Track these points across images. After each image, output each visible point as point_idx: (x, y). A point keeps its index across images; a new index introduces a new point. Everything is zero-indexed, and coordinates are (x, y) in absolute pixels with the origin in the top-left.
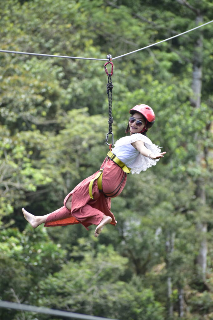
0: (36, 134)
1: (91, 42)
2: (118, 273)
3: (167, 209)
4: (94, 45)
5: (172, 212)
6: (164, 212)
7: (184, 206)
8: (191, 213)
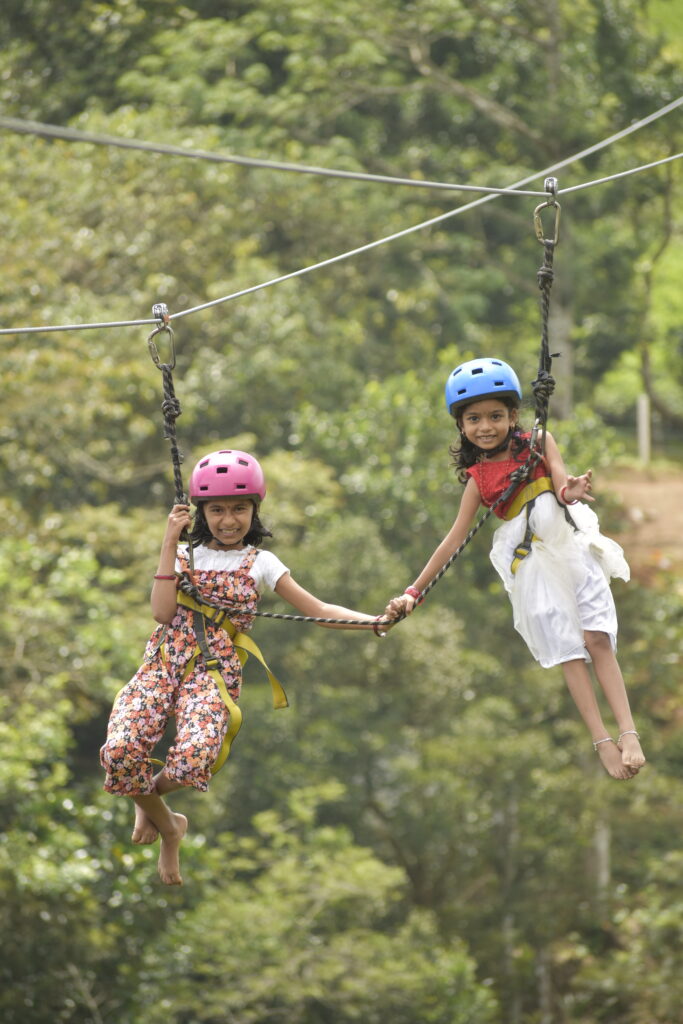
0: (107, 515)
1: (252, 243)
2: (369, 908)
3: (496, 717)
4: (262, 253)
5: (512, 725)
6: (488, 726)
7: (546, 708)
8: (565, 726)
